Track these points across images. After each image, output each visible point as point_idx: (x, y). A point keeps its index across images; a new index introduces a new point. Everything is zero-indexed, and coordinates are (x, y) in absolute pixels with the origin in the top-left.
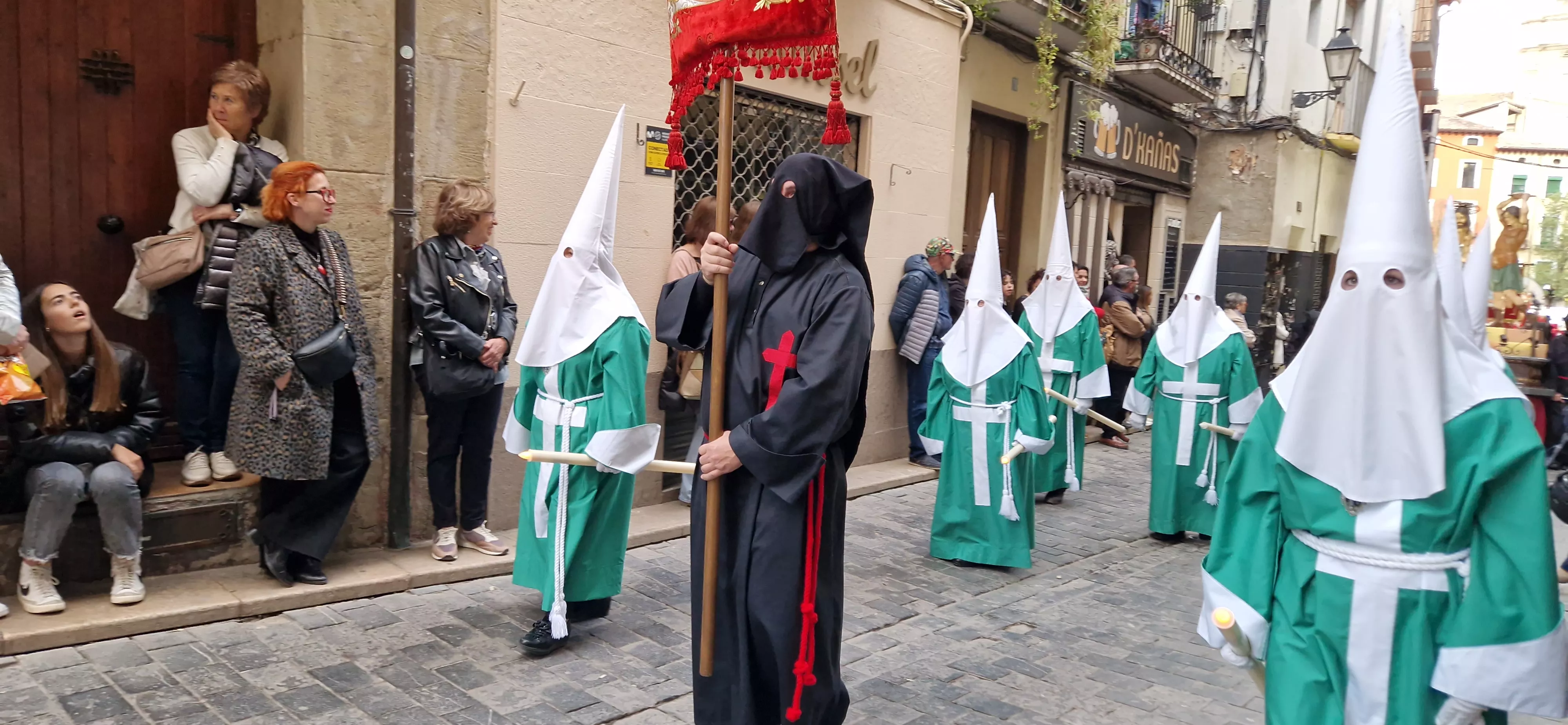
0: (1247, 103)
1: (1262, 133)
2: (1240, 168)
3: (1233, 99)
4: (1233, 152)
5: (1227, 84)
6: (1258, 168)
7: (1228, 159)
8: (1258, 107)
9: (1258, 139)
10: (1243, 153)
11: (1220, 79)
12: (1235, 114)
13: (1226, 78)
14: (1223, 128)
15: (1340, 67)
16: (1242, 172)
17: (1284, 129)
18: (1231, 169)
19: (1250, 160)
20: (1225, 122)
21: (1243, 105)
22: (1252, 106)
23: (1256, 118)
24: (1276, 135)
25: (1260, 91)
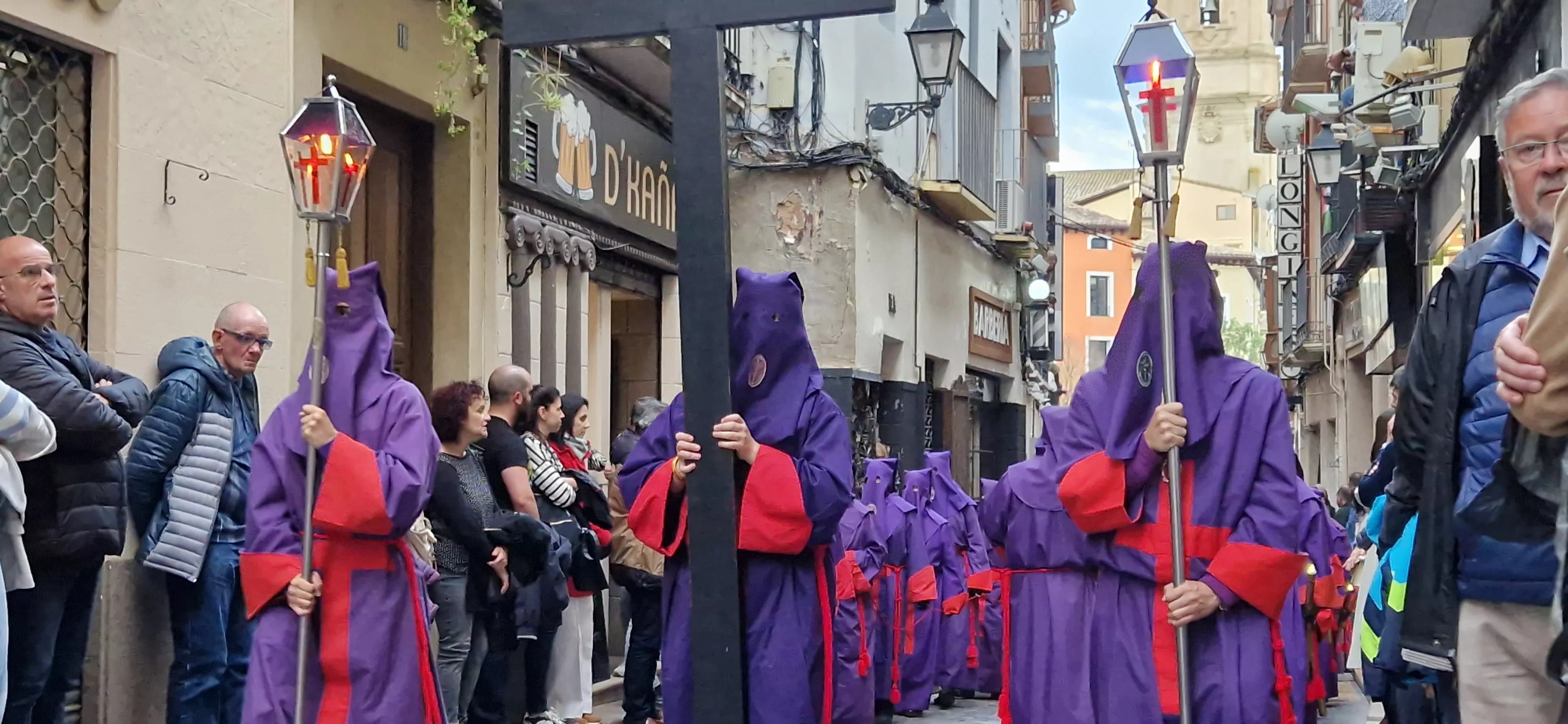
0: (797, 120)
1: (826, 172)
2: (796, 233)
3: (774, 111)
4: (781, 204)
5: (762, 85)
6: (824, 232)
7: (774, 218)
8: (815, 127)
9: (820, 183)
10: (798, 206)
11: (750, 77)
12: (780, 139)
13: (760, 76)
14: (762, 164)
15: (935, 63)
16: (799, 239)
17: (862, 164)
18: (780, 235)
19: (810, 218)
20: (765, 154)
21: (791, 124)
22: (805, 126)
23: (814, 144)
24: (849, 173)
25: (816, 98)
